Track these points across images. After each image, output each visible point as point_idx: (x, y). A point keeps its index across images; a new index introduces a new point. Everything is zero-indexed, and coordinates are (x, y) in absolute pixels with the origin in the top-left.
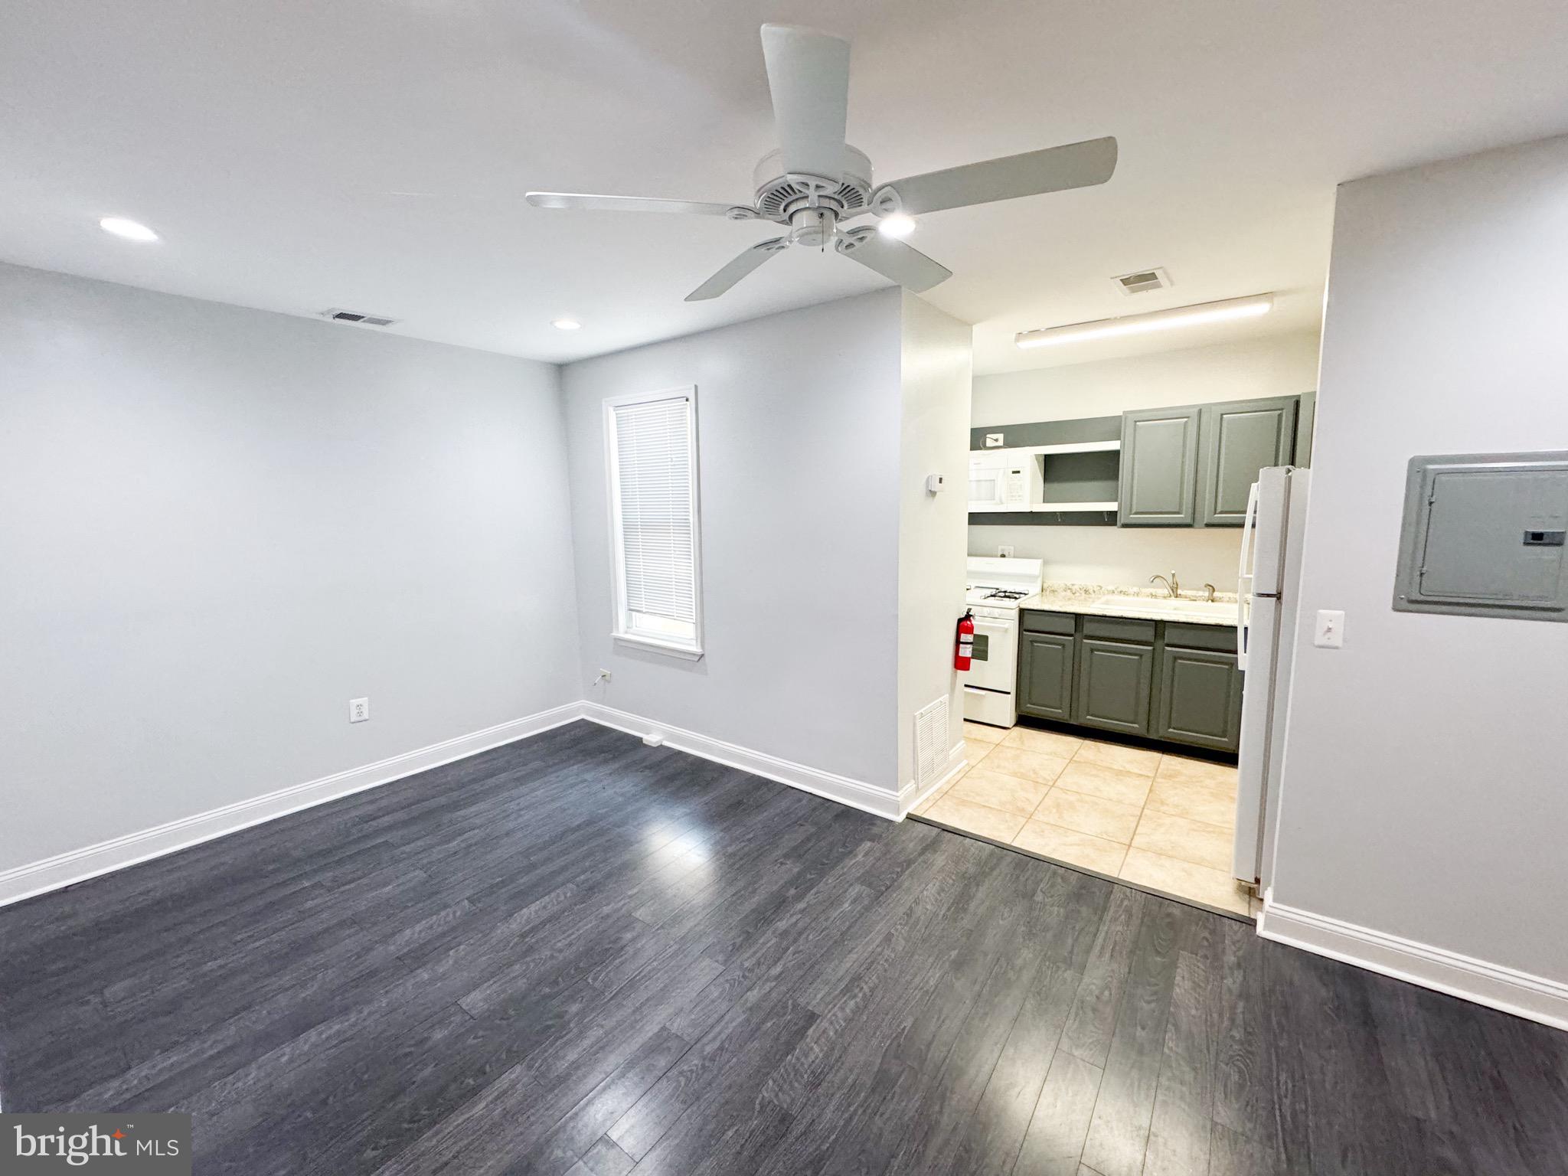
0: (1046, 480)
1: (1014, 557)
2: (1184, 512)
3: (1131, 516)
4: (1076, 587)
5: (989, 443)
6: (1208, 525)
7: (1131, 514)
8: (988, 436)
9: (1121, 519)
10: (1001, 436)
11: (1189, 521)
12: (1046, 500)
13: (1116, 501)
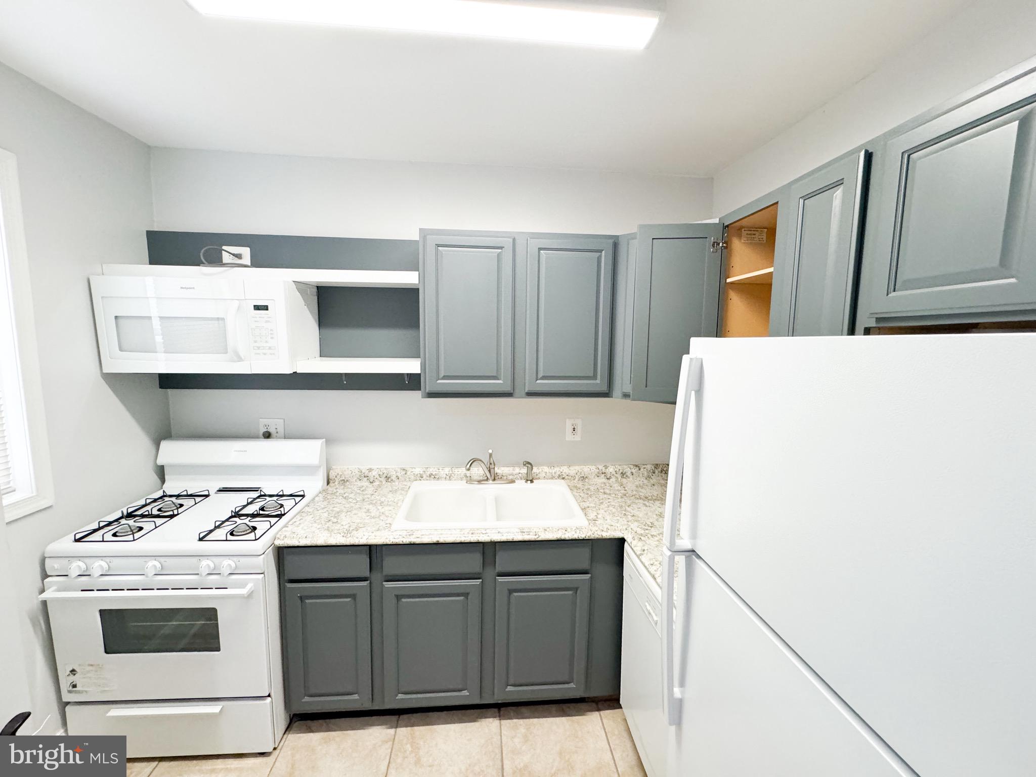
0: (320, 325)
1: (286, 437)
2: (502, 378)
3: (439, 381)
4: (374, 473)
5: (226, 258)
6: (530, 394)
7: (439, 379)
8: (224, 248)
9: (428, 384)
10: (246, 252)
11: (508, 389)
12: (325, 352)
13: (419, 357)
